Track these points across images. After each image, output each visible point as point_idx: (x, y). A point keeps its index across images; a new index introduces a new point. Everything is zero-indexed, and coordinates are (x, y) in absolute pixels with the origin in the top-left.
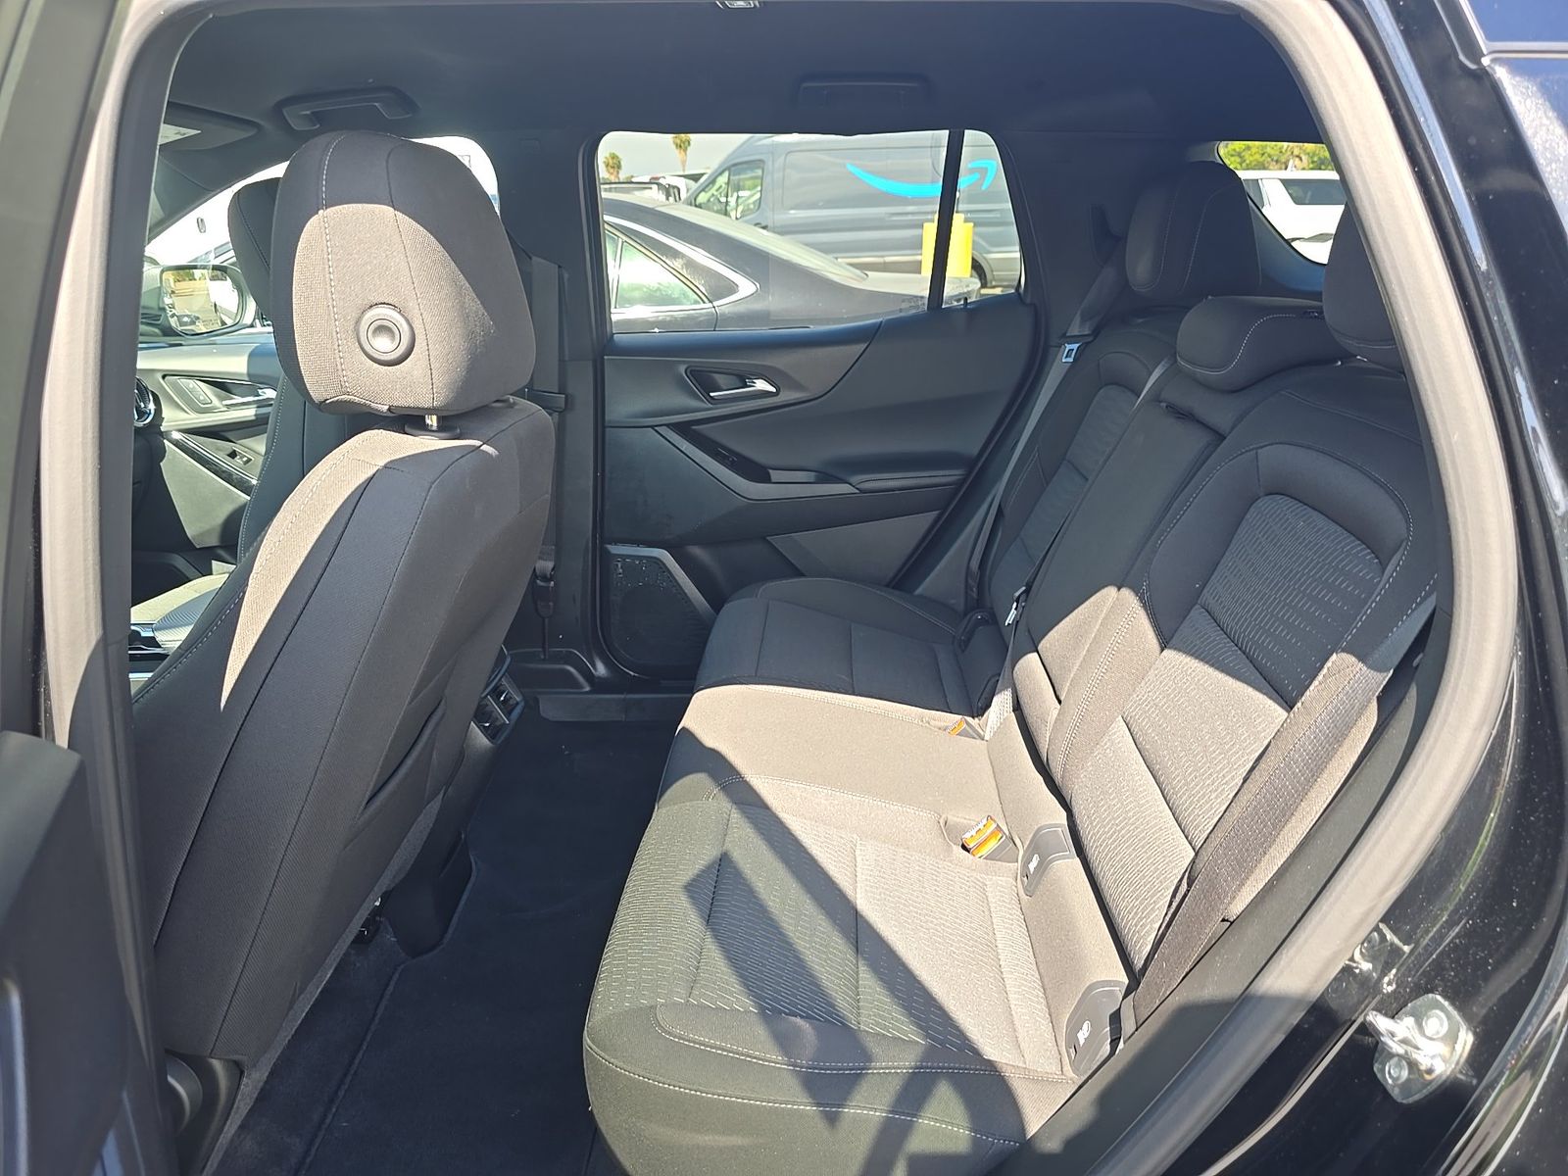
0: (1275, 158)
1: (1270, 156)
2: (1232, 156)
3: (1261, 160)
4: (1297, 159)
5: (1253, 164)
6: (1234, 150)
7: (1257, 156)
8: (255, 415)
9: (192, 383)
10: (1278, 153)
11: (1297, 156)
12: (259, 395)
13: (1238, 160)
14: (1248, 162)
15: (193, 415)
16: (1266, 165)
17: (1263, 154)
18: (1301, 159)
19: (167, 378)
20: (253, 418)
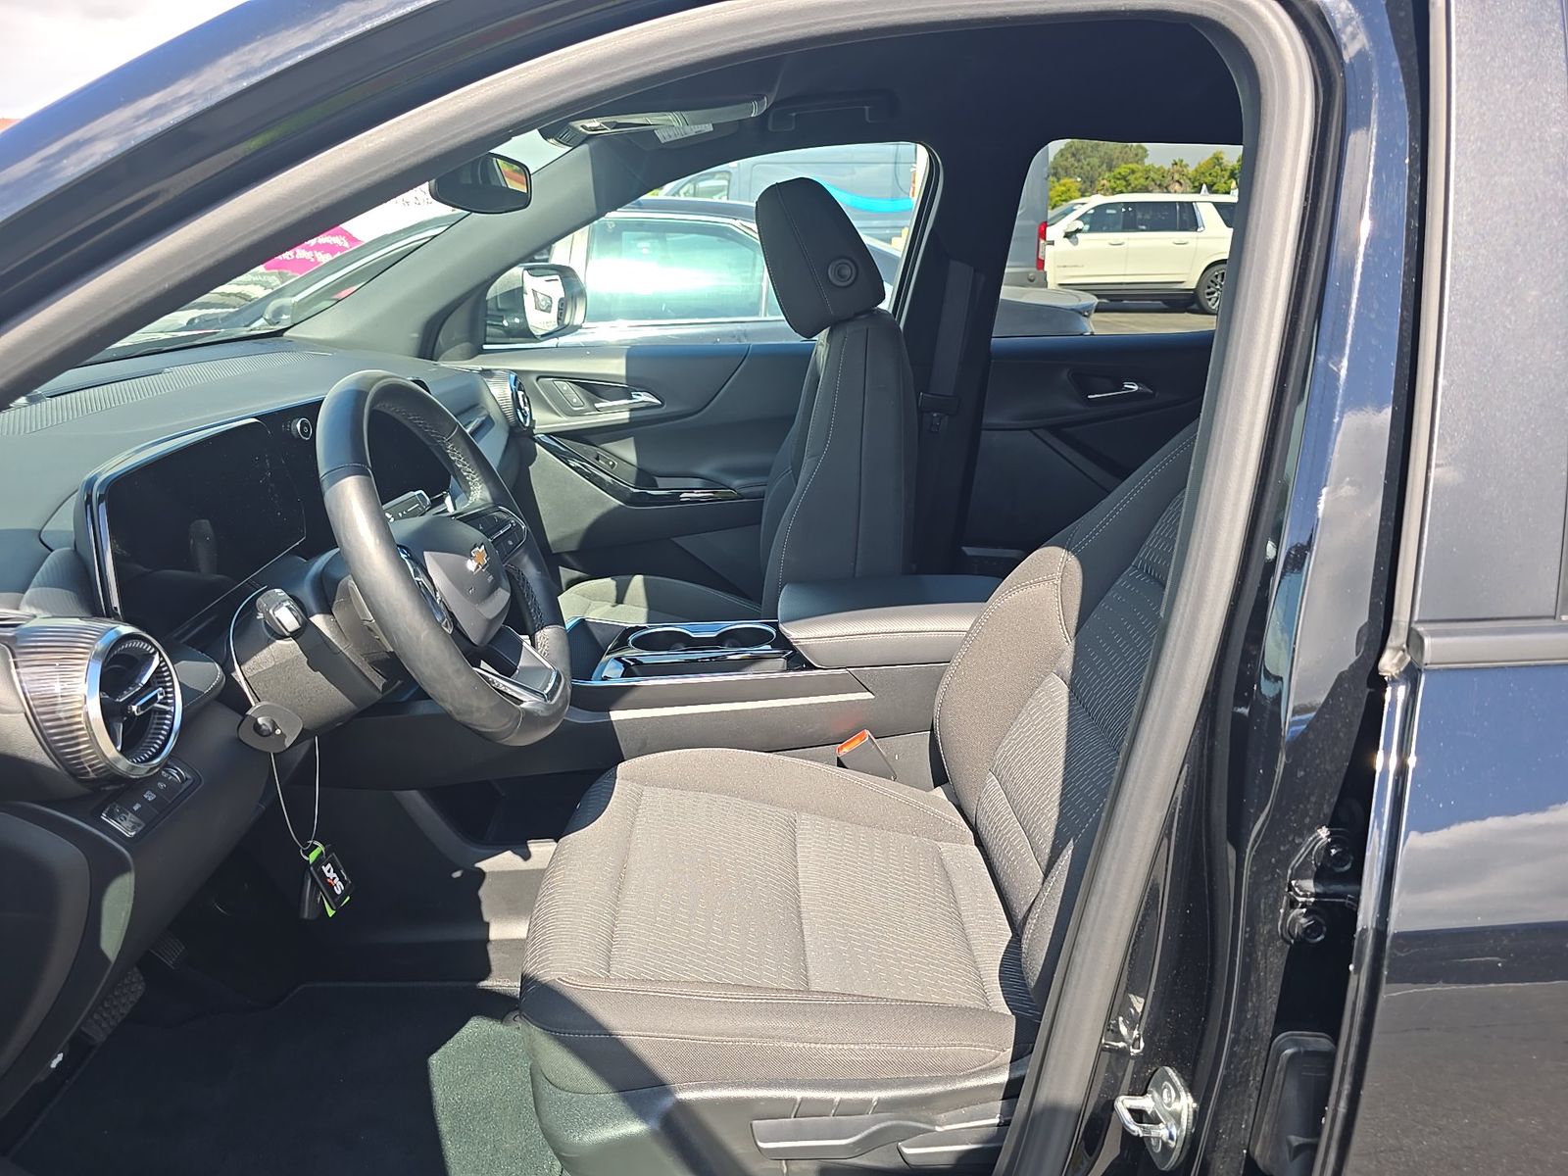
0: (1158, 183)
1: (1153, 180)
2: (1119, 179)
3: (1146, 184)
4: (1177, 184)
5: (1139, 187)
6: (1120, 173)
7: (1142, 181)
8: (630, 418)
9: (565, 386)
10: (1160, 177)
11: (1178, 181)
12: (631, 398)
13: (1124, 183)
14: (1133, 185)
15: (565, 418)
16: (1150, 189)
17: (1147, 178)
18: (1181, 184)
19: (541, 380)
20: (627, 421)
